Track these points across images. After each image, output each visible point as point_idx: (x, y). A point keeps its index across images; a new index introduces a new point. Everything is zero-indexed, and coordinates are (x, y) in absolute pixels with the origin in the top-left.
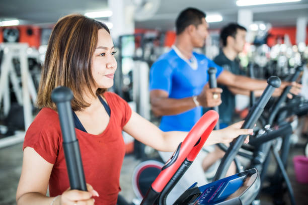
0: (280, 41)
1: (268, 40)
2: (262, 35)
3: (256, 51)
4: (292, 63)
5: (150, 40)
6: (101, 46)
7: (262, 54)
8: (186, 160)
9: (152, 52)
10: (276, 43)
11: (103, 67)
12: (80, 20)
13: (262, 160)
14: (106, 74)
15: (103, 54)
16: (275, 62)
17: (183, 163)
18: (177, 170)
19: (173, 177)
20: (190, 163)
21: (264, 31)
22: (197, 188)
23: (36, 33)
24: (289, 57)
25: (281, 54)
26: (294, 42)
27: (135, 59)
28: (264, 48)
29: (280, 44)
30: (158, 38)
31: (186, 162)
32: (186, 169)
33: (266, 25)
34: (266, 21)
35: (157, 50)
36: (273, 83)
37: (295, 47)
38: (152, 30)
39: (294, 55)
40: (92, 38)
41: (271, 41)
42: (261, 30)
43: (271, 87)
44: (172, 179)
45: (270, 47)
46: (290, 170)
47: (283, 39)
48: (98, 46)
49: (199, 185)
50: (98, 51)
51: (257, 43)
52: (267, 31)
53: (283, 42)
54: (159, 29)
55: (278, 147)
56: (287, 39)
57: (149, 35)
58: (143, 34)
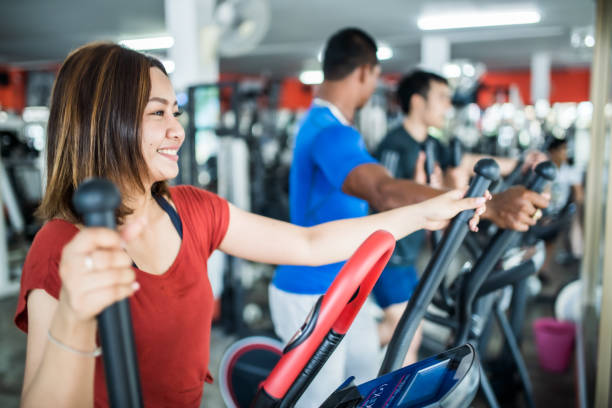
0: (500, 97)
1: (478, 95)
2: (467, 86)
3: (456, 117)
4: (525, 140)
5: (250, 96)
6: (156, 96)
7: (468, 123)
8: (331, 331)
9: (255, 119)
10: (494, 102)
13: (477, 331)
15: (161, 113)
16: (492, 139)
17: (326, 337)
18: (314, 354)
19: (306, 367)
20: (340, 337)
21: (471, 78)
22: (355, 387)
23: (16, 79)
24: (518, 129)
25: (504, 123)
26: (527, 100)
27: (221, 132)
28: (472, 111)
29: (502, 103)
30: (266, 92)
31: (331, 337)
32: (331, 349)
33: (475, 66)
34: (474, 59)
35: (265, 116)
36: (485, 171)
37: (529, 108)
38: (254, 75)
39: (527, 124)
40: (141, 82)
41: (485, 97)
42: (465, 76)
43: (481, 179)
44: (303, 371)
45: (483, 109)
46: (528, 347)
47: (507, 93)
48: (151, 97)
49: (357, 383)
50: (152, 106)
51: (458, 102)
52: (477, 78)
53: (507, 101)
54: (267, 73)
55: (505, 304)
56: (515, 93)
57: (248, 85)
58: (236, 83)
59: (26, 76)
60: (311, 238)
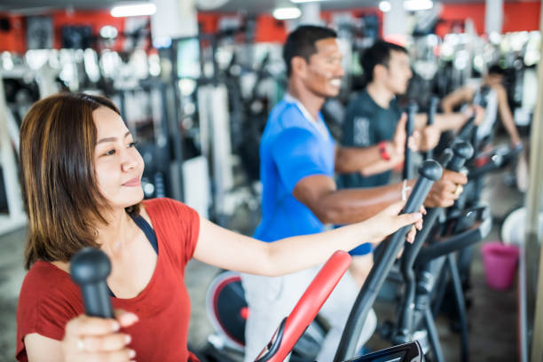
0: (457, 29)
1: (437, 28)
5: (229, 33)
6: (104, 137)
7: (427, 50)
9: (233, 60)
10: (451, 32)
11: (117, 174)
12: (56, 105)
14: (124, 182)
15: (113, 152)
16: (449, 64)
23: (16, 25)
25: (460, 47)
28: (431, 40)
29: (458, 33)
30: (243, 29)
36: (428, 172)
37: (483, 37)
38: (231, 13)
41: (442, 29)
43: (425, 180)
45: (442, 39)
47: (462, 27)
48: (98, 140)
50: (101, 148)
51: (418, 34)
53: (463, 31)
54: (243, 11)
56: (470, 26)
57: (226, 23)
59: (25, 21)
60: (271, 252)
